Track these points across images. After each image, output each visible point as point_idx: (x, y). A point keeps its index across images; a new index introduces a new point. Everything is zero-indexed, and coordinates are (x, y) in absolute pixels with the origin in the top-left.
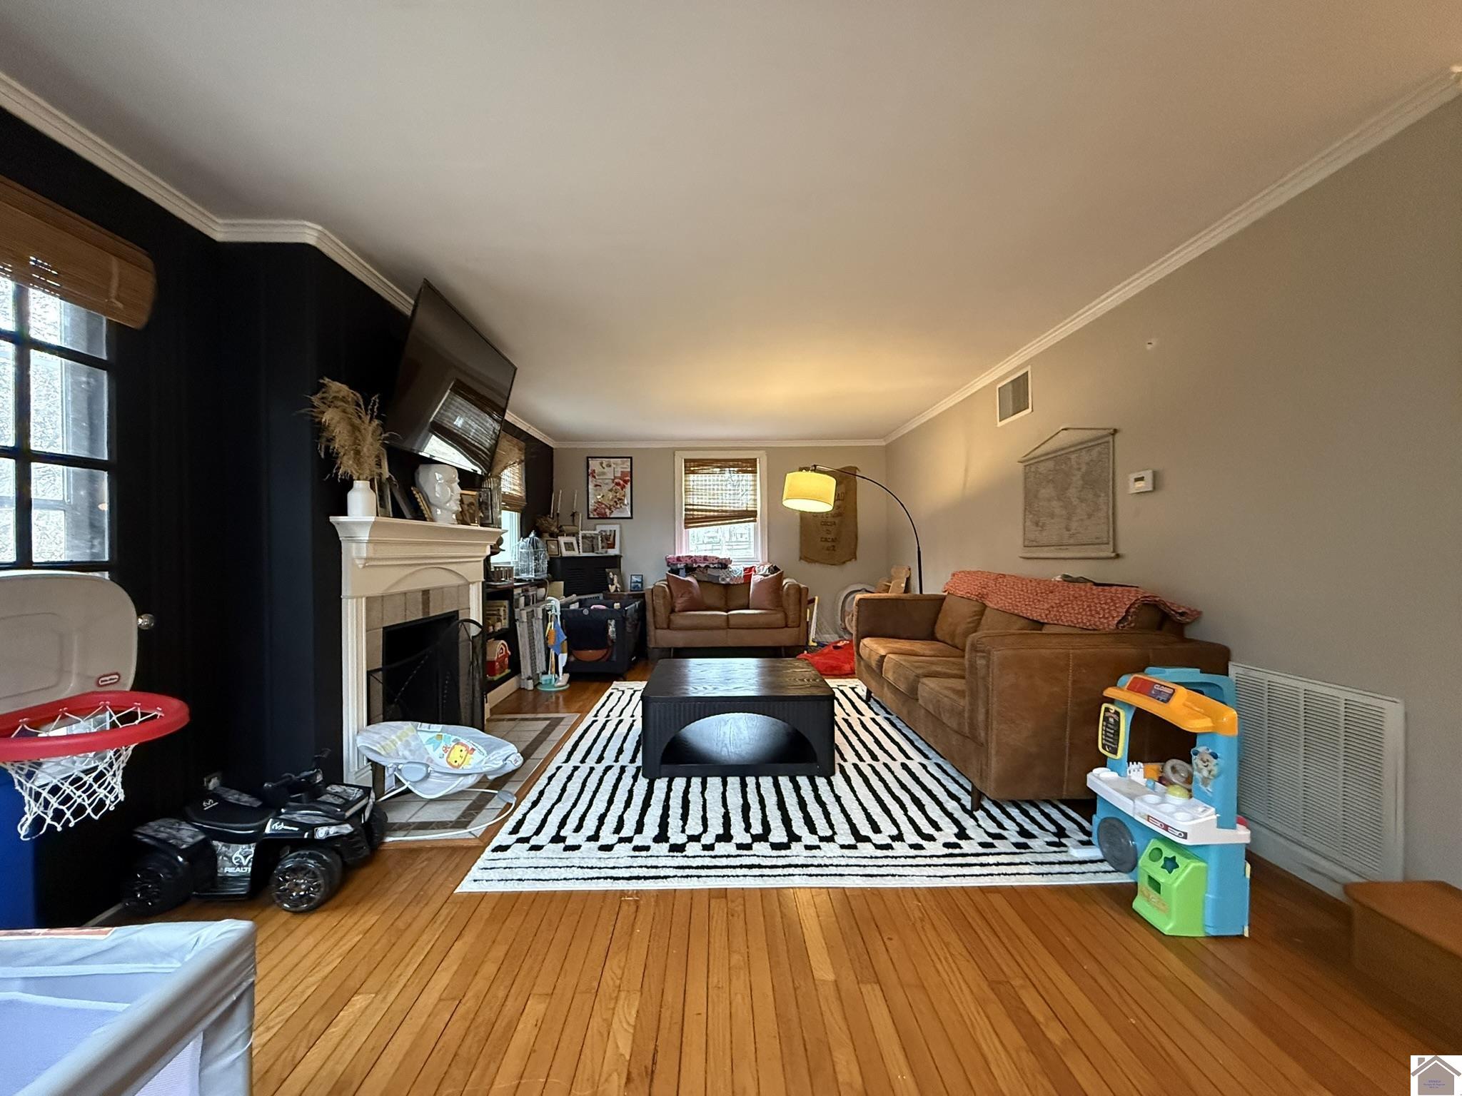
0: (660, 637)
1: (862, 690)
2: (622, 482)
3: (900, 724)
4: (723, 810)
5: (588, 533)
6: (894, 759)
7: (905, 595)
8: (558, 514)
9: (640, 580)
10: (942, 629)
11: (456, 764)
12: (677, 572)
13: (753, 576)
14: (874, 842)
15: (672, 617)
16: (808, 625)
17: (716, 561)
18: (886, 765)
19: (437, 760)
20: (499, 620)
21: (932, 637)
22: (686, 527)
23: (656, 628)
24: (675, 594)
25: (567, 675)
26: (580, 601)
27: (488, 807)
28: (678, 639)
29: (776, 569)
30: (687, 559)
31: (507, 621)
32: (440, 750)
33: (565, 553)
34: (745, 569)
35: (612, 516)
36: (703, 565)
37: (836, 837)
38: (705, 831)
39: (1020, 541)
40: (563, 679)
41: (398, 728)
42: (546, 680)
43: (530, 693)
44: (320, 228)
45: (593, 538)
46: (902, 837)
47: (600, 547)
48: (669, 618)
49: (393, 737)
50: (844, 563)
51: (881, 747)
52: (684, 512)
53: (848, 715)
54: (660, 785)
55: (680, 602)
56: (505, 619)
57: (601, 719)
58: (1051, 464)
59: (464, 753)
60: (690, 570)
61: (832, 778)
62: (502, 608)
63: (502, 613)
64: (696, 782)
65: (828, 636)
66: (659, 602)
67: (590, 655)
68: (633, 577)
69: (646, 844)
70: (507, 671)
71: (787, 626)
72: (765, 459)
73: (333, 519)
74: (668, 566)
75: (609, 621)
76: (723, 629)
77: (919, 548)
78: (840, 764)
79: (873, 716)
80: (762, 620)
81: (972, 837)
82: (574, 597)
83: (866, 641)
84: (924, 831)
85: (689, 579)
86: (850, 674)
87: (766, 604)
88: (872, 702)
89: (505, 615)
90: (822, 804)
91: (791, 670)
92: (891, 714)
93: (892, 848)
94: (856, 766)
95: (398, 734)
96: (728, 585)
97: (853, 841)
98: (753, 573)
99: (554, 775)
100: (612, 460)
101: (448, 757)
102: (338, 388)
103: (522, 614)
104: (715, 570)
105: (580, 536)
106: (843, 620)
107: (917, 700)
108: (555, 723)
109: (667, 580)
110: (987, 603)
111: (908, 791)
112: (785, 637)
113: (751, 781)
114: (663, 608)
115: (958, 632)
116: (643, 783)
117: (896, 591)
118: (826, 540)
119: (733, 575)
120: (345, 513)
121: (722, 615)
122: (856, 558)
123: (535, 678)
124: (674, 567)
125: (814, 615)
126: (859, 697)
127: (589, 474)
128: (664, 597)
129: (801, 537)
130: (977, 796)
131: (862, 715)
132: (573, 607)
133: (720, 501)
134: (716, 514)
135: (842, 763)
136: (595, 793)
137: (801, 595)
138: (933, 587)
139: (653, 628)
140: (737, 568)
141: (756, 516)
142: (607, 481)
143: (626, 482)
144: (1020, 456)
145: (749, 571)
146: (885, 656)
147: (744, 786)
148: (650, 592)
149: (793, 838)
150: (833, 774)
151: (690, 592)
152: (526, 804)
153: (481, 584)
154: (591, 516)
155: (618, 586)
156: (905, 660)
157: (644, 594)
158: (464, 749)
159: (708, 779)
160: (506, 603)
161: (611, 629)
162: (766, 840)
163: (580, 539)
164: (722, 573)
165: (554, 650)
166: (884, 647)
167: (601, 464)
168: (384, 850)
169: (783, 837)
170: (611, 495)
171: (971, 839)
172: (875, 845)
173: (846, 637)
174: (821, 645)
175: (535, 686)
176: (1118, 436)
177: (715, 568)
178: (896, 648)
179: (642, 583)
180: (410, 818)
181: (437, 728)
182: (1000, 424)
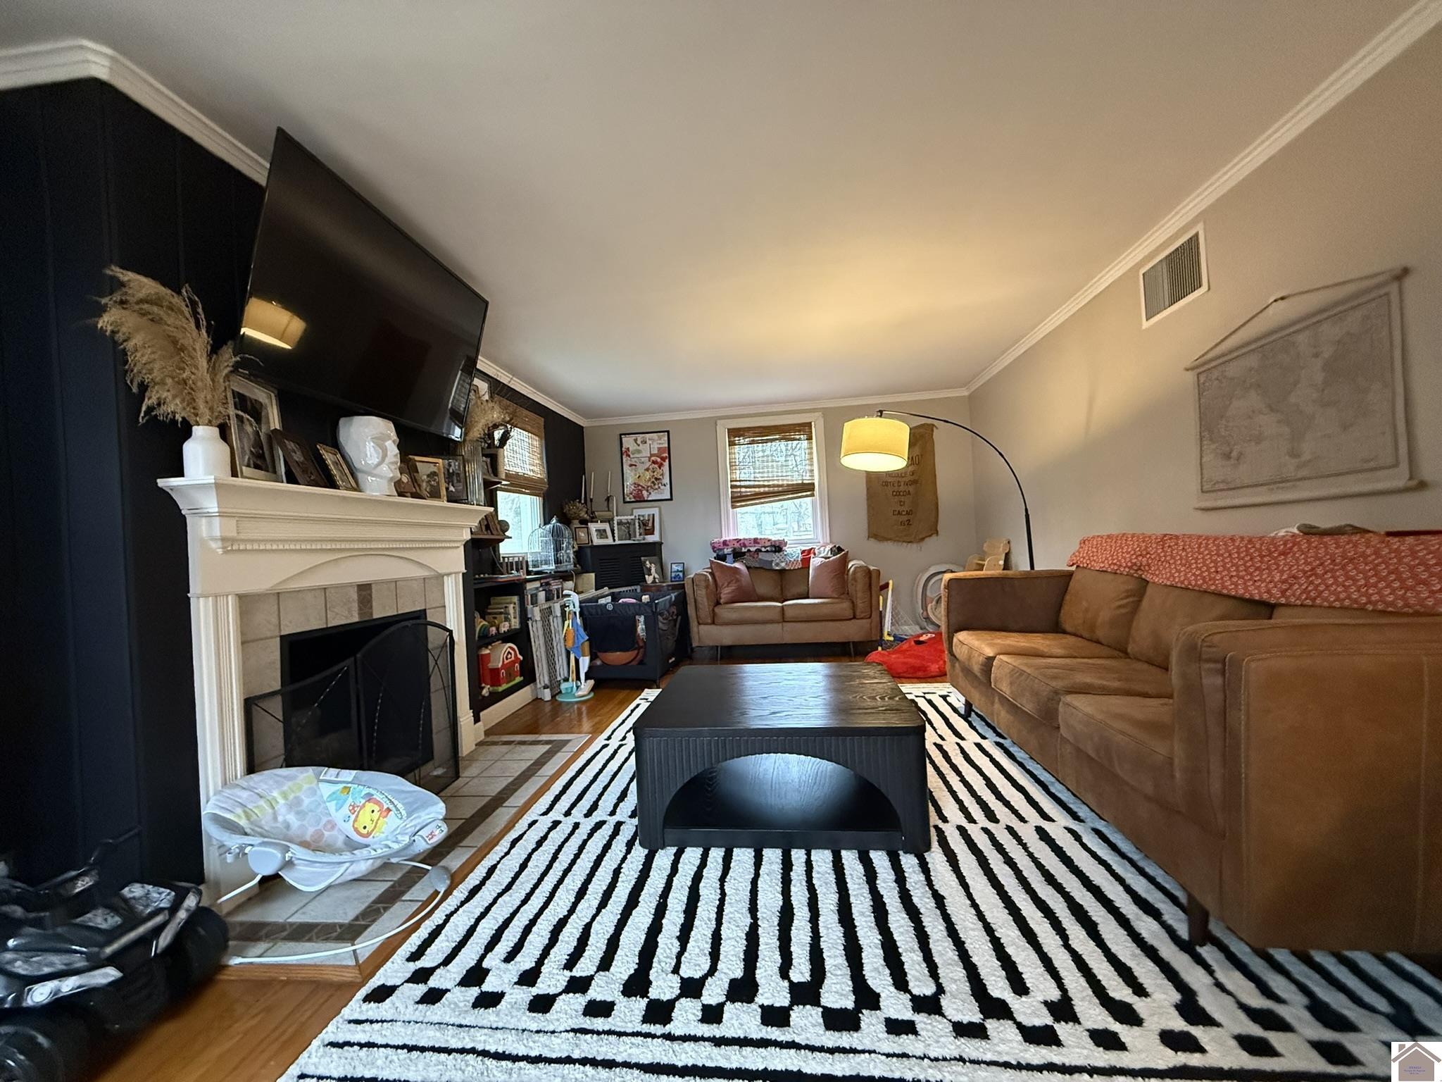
0: (705, 635)
1: (958, 700)
2: (659, 460)
3: (1020, 755)
4: (749, 920)
5: (624, 518)
6: (1022, 820)
7: (1005, 571)
8: (591, 500)
9: (680, 569)
10: (1072, 615)
11: (365, 832)
12: (723, 558)
13: (812, 560)
14: (1019, 1019)
15: (717, 610)
16: (881, 616)
17: (769, 544)
18: (1010, 829)
19: (341, 824)
20: (507, 619)
21: (1056, 628)
22: (733, 507)
23: (699, 624)
24: (720, 584)
25: (591, 682)
26: (613, 595)
27: (406, 897)
28: (725, 636)
29: (840, 550)
30: (735, 542)
31: (517, 620)
32: (345, 810)
33: (597, 541)
34: (803, 552)
35: (650, 499)
36: (753, 549)
37: (944, 1002)
38: (713, 970)
39: (1194, 486)
40: (586, 686)
41: (287, 778)
42: (566, 689)
43: (548, 704)
44: (109, 51)
45: (629, 524)
46: (1071, 1007)
47: (638, 534)
48: (713, 610)
49: (275, 794)
50: (923, 539)
51: (999, 796)
52: (730, 490)
53: (941, 737)
54: (664, 859)
55: (726, 593)
56: (515, 618)
57: (614, 743)
58: (1253, 361)
59: (376, 815)
60: (738, 555)
61: (926, 855)
62: (512, 606)
63: (511, 611)
64: (716, 854)
65: (906, 627)
66: (702, 594)
67: (617, 657)
68: (674, 566)
69: (609, 999)
70: (519, 679)
71: (854, 617)
72: (821, 423)
73: (161, 483)
74: (715, 552)
75: (637, 617)
76: (779, 623)
77: (1026, 510)
78: (936, 827)
79: (979, 740)
80: (825, 610)
81: (1217, 1016)
82: (606, 590)
83: (962, 636)
84: (1112, 994)
85: (737, 565)
86: (940, 676)
87: (829, 592)
88: (973, 718)
89: (515, 613)
90: (913, 913)
91: (858, 681)
92: (1004, 738)
93: (1058, 1043)
94: (961, 829)
95: (285, 788)
96: (783, 571)
97: (976, 1017)
98: (812, 556)
99: (520, 837)
100: (647, 435)
101: (355, 821)
102: (142, 285)
103: (535, 613)
104: (767, 554)
105: (615, 522)
106: (925, 607)
107: (1058, 728)
108: (557, 747)
109: (711, 568)
110: (1149, 577)
111: (1059, 888)
112: (852, 631)
113: (798, 856)
114: (705, 600)
115: (1100, 620)
116: (639, 853)
117: (993, 568)
118: (899, 513)
119: (788, 558)
120: (180, 473)
121: (775, 607)
122: (937, 533)
123: (554, 686)
124: (720, 553)
125: (888, 604)
126: (955, 710)
127: (623, 453)
128: (707, 587)
129: (868, 511)
130: (1197, 914)
131: (963, 739)
132: (602, 601)
133: (770, 475)
134: (767, 489)
135: (941, 825)
136: (567, 872)
137: (870, 578)
138: (1052, 558)
139: (696, 623)
140: (793, 551)
141: (813, 490)
142: (643, 459)
143: (663, 459)
144: (1190, 358)
145: (807, 555)
146: (993, 658)
147: (787, 865)
148: (690, 581)
149: (867, 998)
150: (928, 848)
151: (738, 580)
152: (460, 893)
153: (461, 575)
154: (628, 499)
155: (657, 576)
156: (1026, 665)
157: (684, 584)
158: (376, 808)
159: (735, 849)
160: (515, 599)
161: (641, 627)
162: (815, 1001)
163: (616, 525)
164: (775, 558)
165: (574, 652)
166: (991, 645)
167: (636, 440)
168: (222, 981)
169: (846, 996)
170: (648, 475)
171: (1218, 1025)
172: (1020, 1026)
173: (930, 628)
174: (898, 639)
175: (553, 697)
176: (1408, 282)
177: (767, 551)
178: (1009, 645)
179: (683, 572)
180: (288, 918)
181: (348, 775)
182: (1146, 324)
